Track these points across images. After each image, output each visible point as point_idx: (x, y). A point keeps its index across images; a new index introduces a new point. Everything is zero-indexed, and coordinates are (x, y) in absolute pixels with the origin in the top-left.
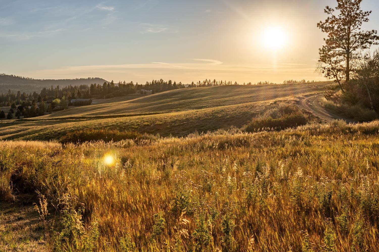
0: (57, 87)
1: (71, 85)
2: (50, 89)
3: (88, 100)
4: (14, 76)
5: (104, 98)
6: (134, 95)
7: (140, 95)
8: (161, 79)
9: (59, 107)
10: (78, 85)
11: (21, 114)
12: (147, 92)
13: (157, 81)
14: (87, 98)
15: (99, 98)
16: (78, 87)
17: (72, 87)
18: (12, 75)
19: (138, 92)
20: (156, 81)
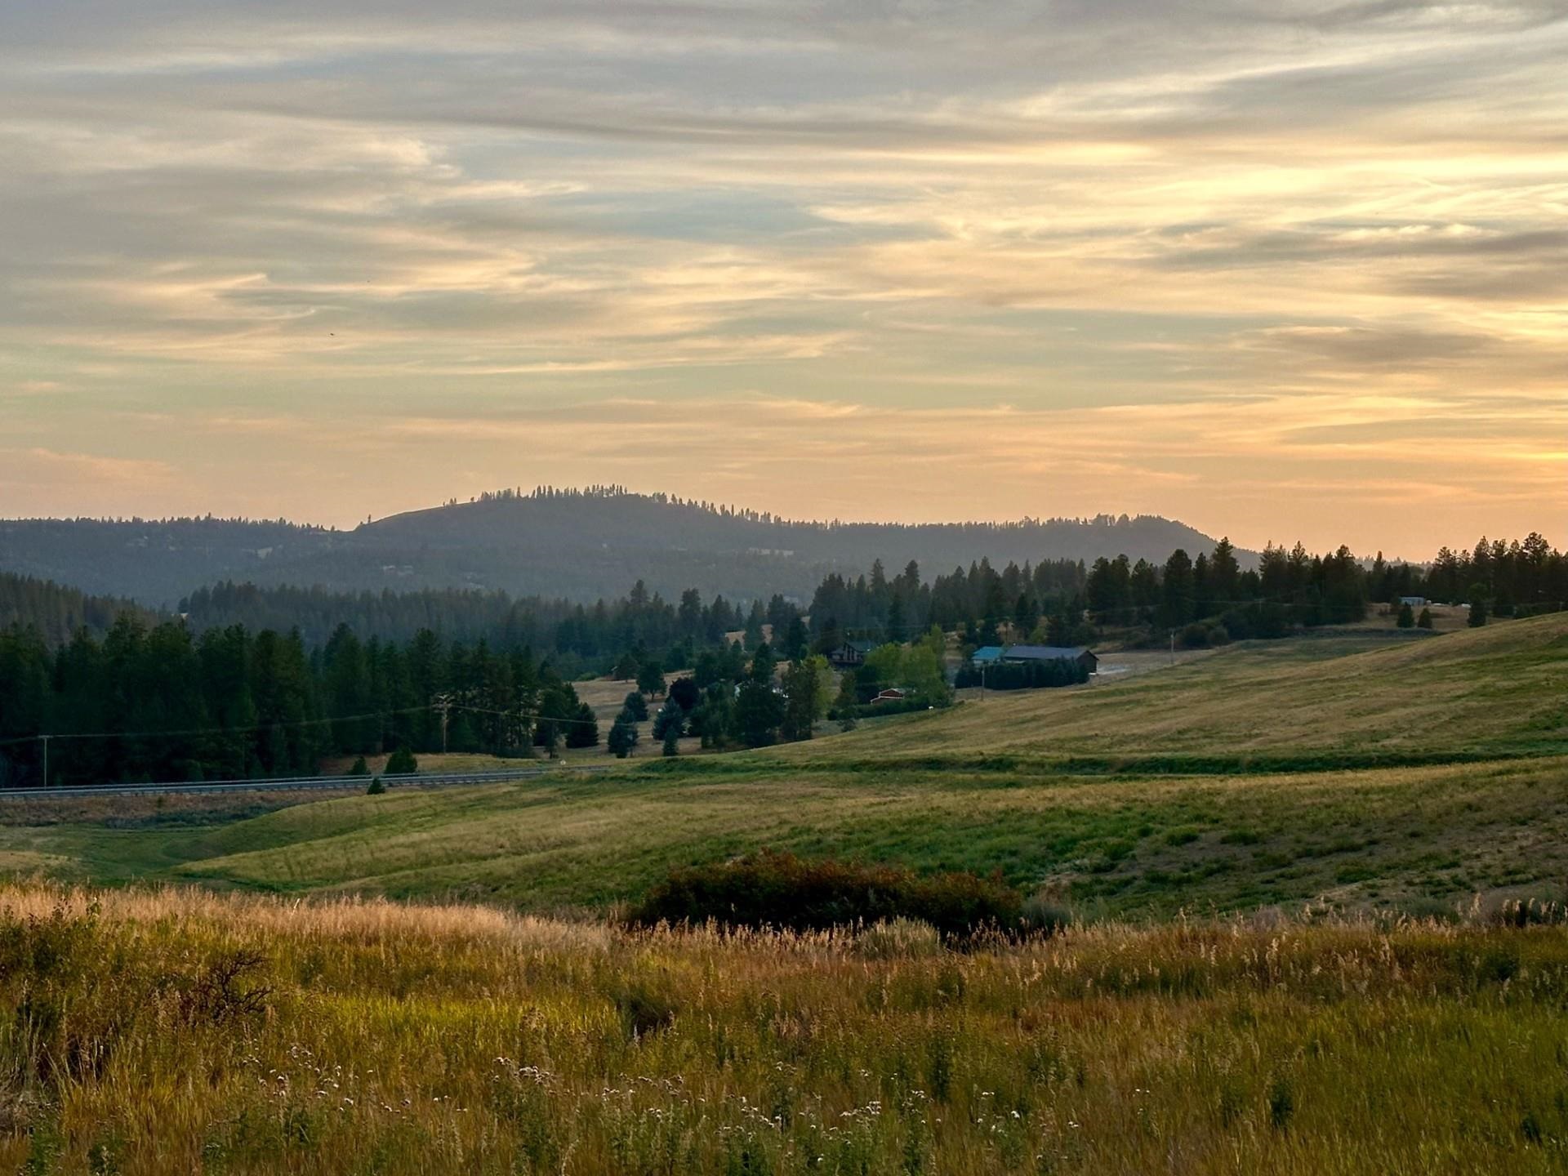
0: (903, 574)
1: (985, 561)
2: (868, 581)
3: (1073, 654)
4: (669, 501)
5: (1167, 648)
6: (1356, 632)
7: (1391, 633)
8: (1533, 537)
9: (903, 691)
10: (1030, 560)
11: (687, 724)
12: (1437, 616)
13: (1508, 546)
14: (1069, 644)
15: (1140, 647)
16: (1027, 570)
17: (990, 572)
18: (663, 497)
19: (1382, 614)
20: (1500, 547)
